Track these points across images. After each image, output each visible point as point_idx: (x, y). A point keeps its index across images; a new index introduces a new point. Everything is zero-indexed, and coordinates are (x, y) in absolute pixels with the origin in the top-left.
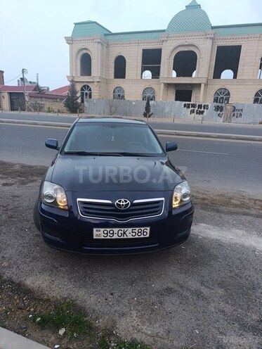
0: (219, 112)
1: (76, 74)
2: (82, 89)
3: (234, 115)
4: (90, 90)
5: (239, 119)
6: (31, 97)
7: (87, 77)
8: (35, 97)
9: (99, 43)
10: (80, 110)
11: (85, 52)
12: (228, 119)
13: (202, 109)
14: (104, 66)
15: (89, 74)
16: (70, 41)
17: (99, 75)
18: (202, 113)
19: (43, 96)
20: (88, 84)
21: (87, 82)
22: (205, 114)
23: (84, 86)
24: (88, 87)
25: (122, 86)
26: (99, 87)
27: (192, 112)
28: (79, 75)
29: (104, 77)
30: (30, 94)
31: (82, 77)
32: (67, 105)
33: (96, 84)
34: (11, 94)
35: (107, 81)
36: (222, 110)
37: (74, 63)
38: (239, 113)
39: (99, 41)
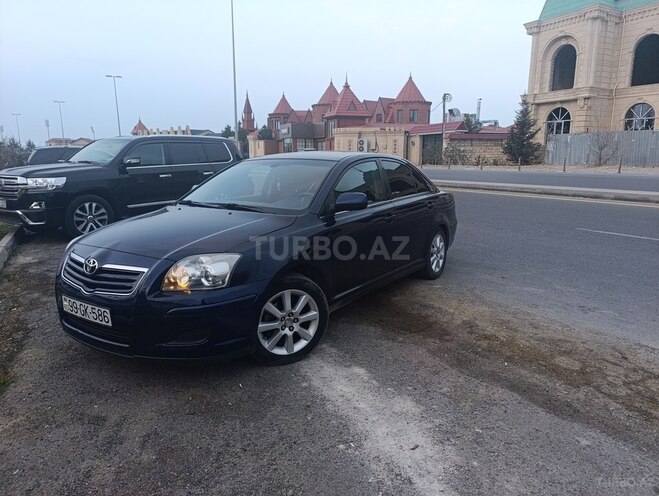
1: (541, 88)
2: (551, 117)
4: (568, 117)
6: (451, 140)
7: (564, 92)
8: (460, 140)
9: (595, 19)
10: (537, 158)
11: (564, 42)
14: (606, 64)
15: (570, 85)
16: (534, 29)
17: (591, 84)
19: (474, 136)
20: (565, 106)
21: (562, 102)
23: (556, 111)
24: (564, 110)
25: (649, 100)
26: (590, 108)
28: (547, 90)
29: (603, 86)
30: (451, 134)
31: (553, 93)
32: (508, 150)
33: (581, 103)
34: (424, 138)
35: (612, 95)
37: (539, 69)
39: (596, 14)
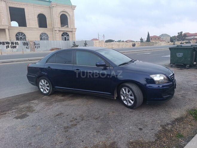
0: (26, 46)
3: (36, 47)
5: (39, 49)
12: (33, 50)
13: (15, 45)
18: (15, 47)
22: (17, 47)
27: (8, 47)
36: (27, 45)
38: (38, 46)
